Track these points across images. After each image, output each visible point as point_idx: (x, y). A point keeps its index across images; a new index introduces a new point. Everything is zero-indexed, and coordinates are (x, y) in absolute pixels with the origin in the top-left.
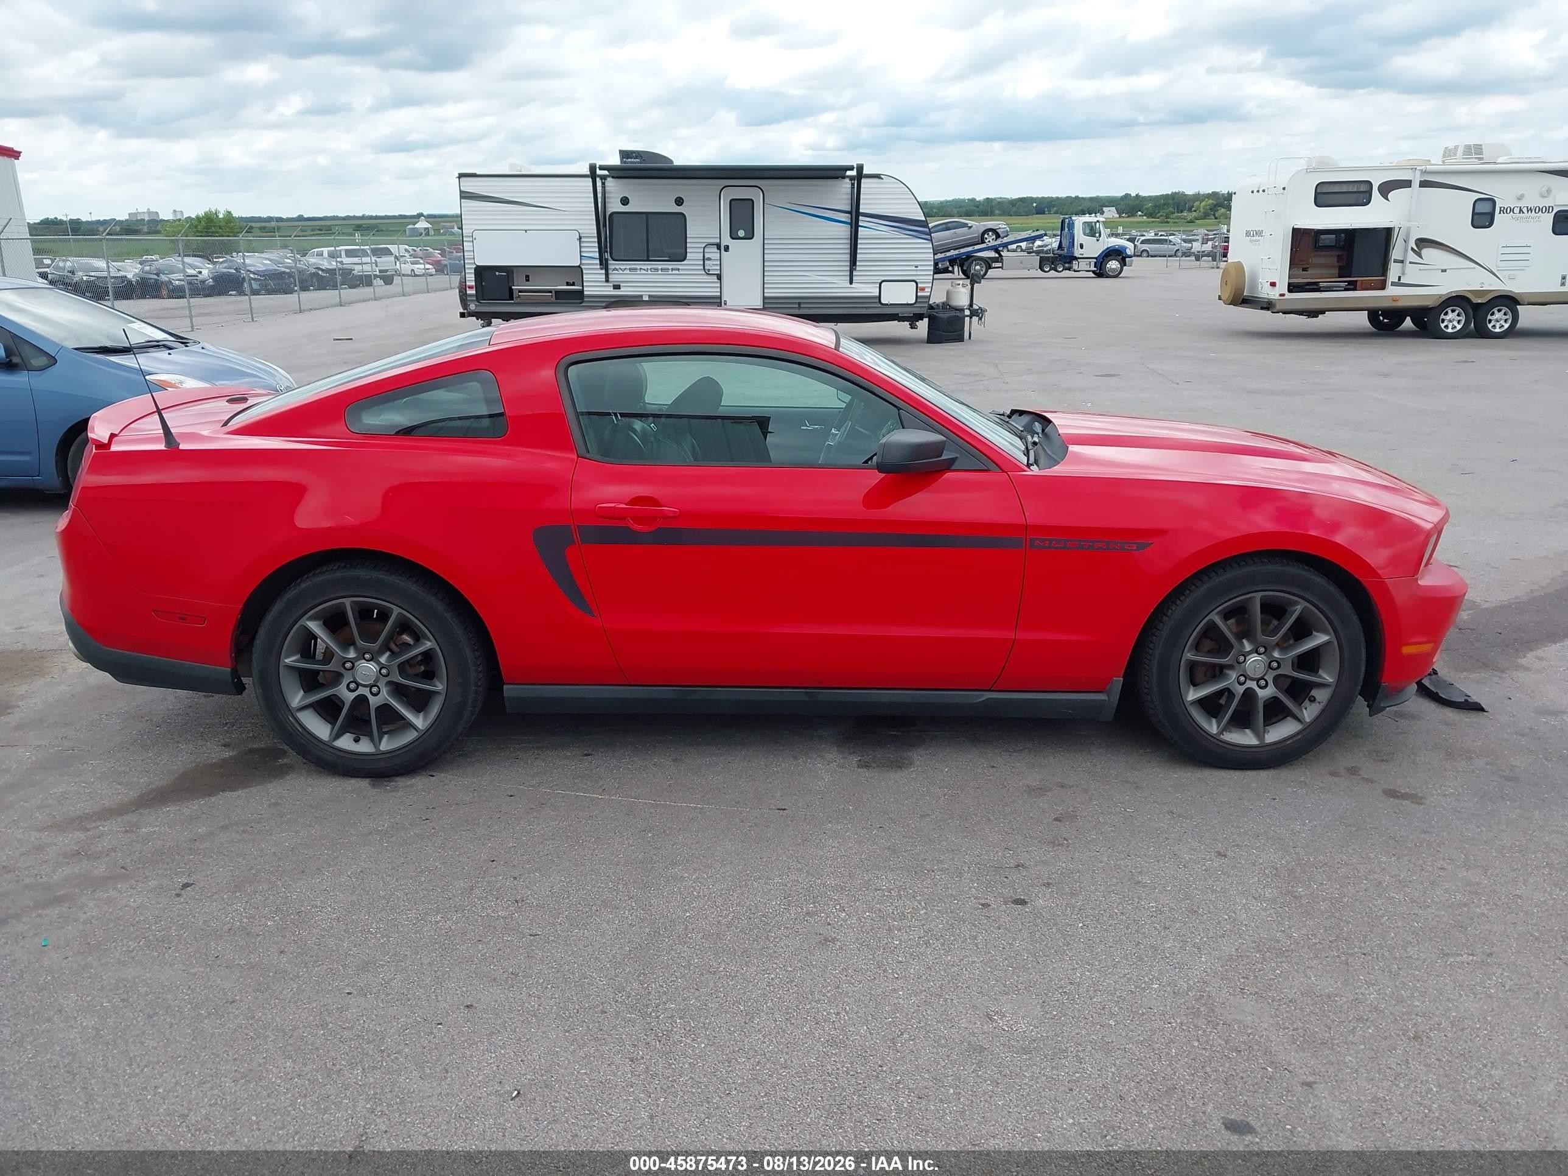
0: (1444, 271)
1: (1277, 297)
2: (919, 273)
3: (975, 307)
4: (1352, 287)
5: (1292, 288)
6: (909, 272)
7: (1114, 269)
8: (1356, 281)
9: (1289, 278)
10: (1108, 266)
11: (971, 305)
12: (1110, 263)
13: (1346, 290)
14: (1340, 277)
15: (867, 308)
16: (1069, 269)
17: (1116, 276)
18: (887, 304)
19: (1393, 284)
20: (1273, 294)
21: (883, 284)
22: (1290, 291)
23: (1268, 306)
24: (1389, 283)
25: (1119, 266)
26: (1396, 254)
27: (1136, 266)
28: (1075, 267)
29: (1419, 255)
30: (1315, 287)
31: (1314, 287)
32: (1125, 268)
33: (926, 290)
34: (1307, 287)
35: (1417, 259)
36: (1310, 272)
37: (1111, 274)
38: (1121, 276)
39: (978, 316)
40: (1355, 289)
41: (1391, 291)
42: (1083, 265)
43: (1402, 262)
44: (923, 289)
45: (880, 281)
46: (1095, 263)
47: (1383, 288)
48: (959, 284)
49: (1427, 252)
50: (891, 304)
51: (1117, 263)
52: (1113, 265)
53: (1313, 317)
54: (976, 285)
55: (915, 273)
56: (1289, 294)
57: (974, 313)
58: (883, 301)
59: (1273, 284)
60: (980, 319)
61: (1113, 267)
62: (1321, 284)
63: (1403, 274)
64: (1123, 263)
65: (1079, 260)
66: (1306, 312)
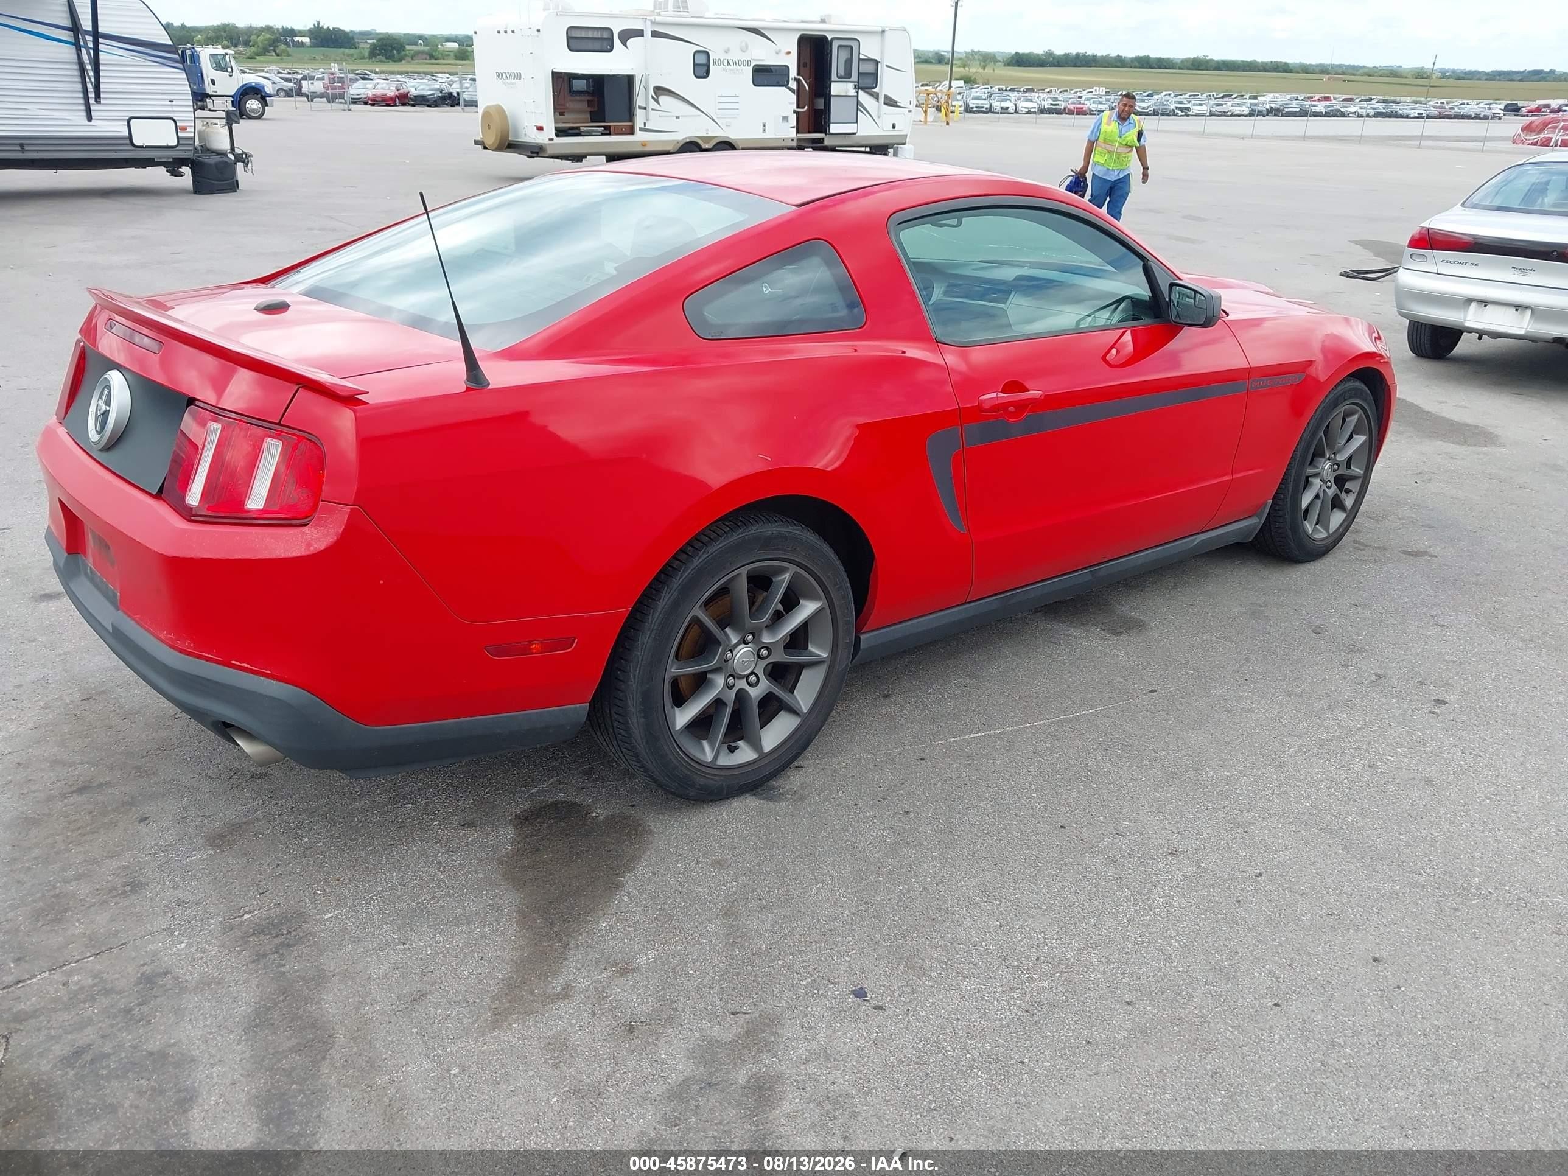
0: (678, 118)
1: (546, 141)
2: (175, 109)
3: (238, 151)
4: (608, 132)
5: (560, 132)
6: (164, 109)
7: (254, 109)
8: (610, 127)
9: (555, 122)
10: (247, 105)
11: (233, 148)
12: (249, 102)
13: (603, 134)
14: (593, 121)
15: (116, 151)
16: (203, 108)
17: (259, 118)
18: (142, 147)
19: (641, 129)
20: (542, 138)
21: (132, 121)
22: (557, 135)
23: (536, 151)
24: (637, 129)
25: (260, 106)
26: (639, 101)
27: (278, 107)
28: (210, 106)
29: (657, 102)
30: (577, 131)
31: (575, 132)
32: (266, 108)
33: (188, 130)
34: (570, 131)
35: (656, 106)
36: (567, 116)
37: (252, 114)
38: (264, 117)
39: (243, 162)
40: (609, 134)
41: (639, 136)
42: (219, 104)
43: (645, 108)
44: (184, 129)
45: (127, 118)
46: (232, 102)
47: (632, 133)
48: (217, 124)
49: (663, 99)
50: (147, 147)
51: (257, 102)
52: (253, 104)
53: (577, 161)
54: (234, 126)
55: (170, 109)
56: (557, 138)
57: (239, 158)
58: (136, 143)
59: (540, 129)
60: (246, 165)
61: (254, 107)
62: (582, 129)
63: (647, 120)
64: (265, 104)
65: (213, 98)
66: (570, 156)
